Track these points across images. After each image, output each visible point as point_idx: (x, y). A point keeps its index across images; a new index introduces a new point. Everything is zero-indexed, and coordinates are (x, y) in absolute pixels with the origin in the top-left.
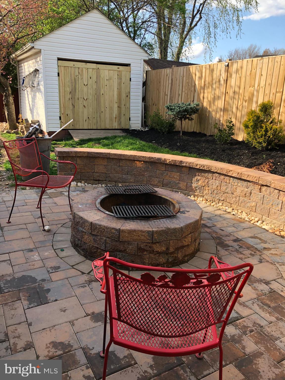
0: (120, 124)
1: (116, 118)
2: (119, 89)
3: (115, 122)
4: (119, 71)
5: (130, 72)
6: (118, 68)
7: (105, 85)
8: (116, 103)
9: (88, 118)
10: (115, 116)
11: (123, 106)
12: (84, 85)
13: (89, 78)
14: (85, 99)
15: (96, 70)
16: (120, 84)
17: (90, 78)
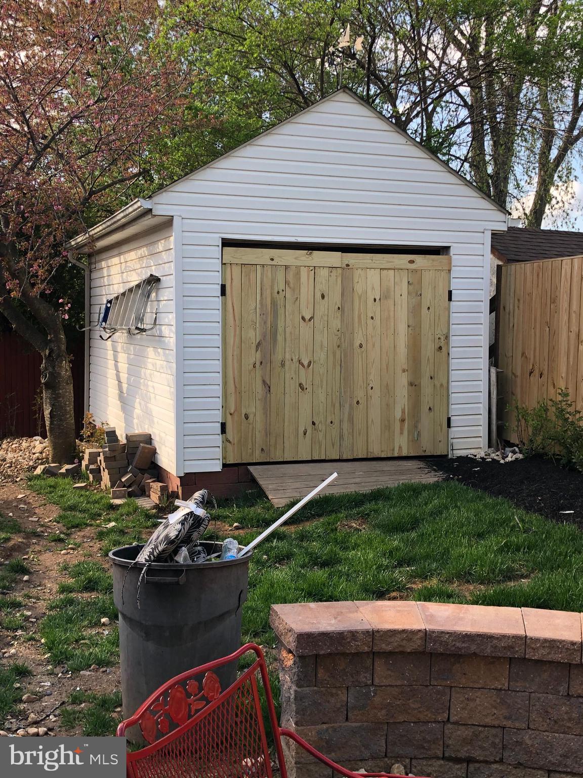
0: (415, 439)
1: (403, 421)
2: (415, 330)
3: (401, 433)
4: (415, 271)
5: (450, 271)
6: (412, 262)
7: (370, 315)
8: (404, 371)
9: (314, 423)
10: (398, 415)
11: (425, 382)
12: (303, 318)
13: (318, 295)
14: (306, 364)
15: (339, 271)
16: (415, 311)
17: (323, 297)
